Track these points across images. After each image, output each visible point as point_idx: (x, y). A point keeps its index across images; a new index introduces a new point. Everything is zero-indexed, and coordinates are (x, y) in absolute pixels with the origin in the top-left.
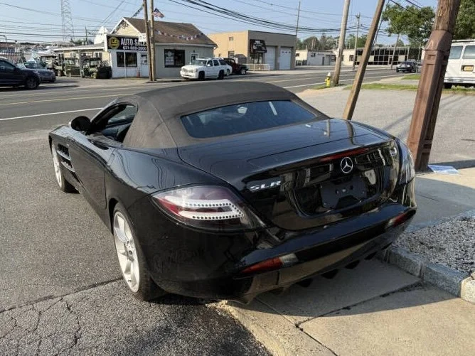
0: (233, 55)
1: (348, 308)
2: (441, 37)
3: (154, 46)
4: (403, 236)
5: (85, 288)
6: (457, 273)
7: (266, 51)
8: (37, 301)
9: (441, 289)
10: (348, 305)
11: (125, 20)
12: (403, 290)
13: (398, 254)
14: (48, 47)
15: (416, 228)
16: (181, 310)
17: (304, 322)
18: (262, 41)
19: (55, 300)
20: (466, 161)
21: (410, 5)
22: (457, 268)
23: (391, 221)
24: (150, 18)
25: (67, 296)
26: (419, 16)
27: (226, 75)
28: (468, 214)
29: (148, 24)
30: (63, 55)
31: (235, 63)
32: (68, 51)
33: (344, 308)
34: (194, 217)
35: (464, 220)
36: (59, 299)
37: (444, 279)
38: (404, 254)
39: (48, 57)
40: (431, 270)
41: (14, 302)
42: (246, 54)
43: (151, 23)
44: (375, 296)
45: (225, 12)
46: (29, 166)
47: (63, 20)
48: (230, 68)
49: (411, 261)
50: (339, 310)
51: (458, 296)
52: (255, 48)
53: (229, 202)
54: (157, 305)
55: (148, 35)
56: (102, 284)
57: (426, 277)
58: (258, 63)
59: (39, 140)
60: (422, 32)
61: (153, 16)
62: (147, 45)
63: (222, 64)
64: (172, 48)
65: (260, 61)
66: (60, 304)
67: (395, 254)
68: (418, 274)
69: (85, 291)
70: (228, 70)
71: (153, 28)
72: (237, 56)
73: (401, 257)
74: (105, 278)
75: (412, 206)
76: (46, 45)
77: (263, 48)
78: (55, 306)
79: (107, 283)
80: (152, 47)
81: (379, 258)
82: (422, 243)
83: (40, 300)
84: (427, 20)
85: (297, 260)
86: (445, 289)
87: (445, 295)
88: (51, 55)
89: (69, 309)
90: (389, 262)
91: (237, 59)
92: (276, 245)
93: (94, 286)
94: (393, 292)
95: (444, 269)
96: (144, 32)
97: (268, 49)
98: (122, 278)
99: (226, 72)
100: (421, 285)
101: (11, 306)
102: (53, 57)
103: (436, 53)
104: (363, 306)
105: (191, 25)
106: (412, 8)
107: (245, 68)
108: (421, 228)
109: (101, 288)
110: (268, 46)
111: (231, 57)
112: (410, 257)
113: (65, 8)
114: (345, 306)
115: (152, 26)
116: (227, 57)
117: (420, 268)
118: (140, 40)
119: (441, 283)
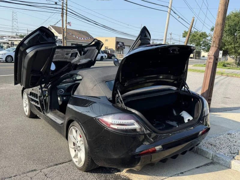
0: (107, 49)
1: (182, 173)
2: (215, 51)
3: (66, 41)
4: (203, 141)
5: (51, 166)
6: (228, 157)
7: (124, 48)
8: (28, 172)
9: (222, 165)
10: (183, 171)
11: (50, 26)
12: (205, 165)
13: (202, 149)
14: (4, 38)
15: (208, 138)
16: (104, 176)
17: (164, 179)
18: (123, 43)
19: (37, 172)
20: (227, 108)
21: (196, 31)
22: (228, 155)
23: (200, 133)
24: (65, 27)
25: (44, 170)
26: (200, 36)
27: (104, 59)
28: (230, 132)
29: (63, 30)
30: (13, 42)
31: (109, 53)
32: (17, 41)
33: (181, 173)
34: (118, 128)
35: (228, 134)
36: (40, 171)
37: (223, 160)
38: (204, 149)
39: (4, 43)
40: (217, 156)
41: (16, 173)
42: (114, 49)
43: (65, 29)
44: (193, 168)
45: (104, 27)
46: (4, 103)
47: (13, 23)
48: (106, 55)
49: (208, 152)
50: (178, 174)
51: (229, 167)
52: (119, 46)
53: (134, 121)
54: (91, 174)
55: (63, 35)
56: (60, 164)
57: (215, 160)
58: (120, 54)
59: (7, 89)
60: (202, 44)
61: (66, 26)
62: (62, 40)
63: (102, 53)
64: (76, 43)
65: (121, 53)
66: (41, 174)
67: (201, 149)
68: (211, 158)
69: (52, 167)
70: (105, 56)
71: (66, 32)
72: (109, 49)
73: (203, 150)
74: (61, 161)
75: (208, 126)
76: (3, 37)
77: (123, 46)
78: (38, 175)
79: (63, 163)
80: (65, 42)
81: (193, 151)
82: (211, 145)
83: (30, 172)
84: (204, 38)
85: (162, 149)
86: (223, 165)
87: (224, 167)
88: (6, 42)
89: (46, 176)
90: (198, 153)
91: (109, 51)
92: (151, 143)
93: (57, 165)
94: (201, 166)
95: (222, 155)
96: (61, 34)
97: (126, 47)
98: (71, 160)
99: (104, 57)
100: (213, 163)
101: (14, 175)
102: (7, 43)
103: (213, 57)
104: (189, 172)
105: (86, 32)
106: (197, 32)
107: (114, 56)
108: (211, 138)
109: (60, 165)
110: (126, 45)
111: (107, 50)
112: (207, 150)
113: (15, 17)
114: (181, 172)
115: (65, 31)
116: (104, 50)
117: (212, 155)
118: (58, 38)
119: (221, 162)
